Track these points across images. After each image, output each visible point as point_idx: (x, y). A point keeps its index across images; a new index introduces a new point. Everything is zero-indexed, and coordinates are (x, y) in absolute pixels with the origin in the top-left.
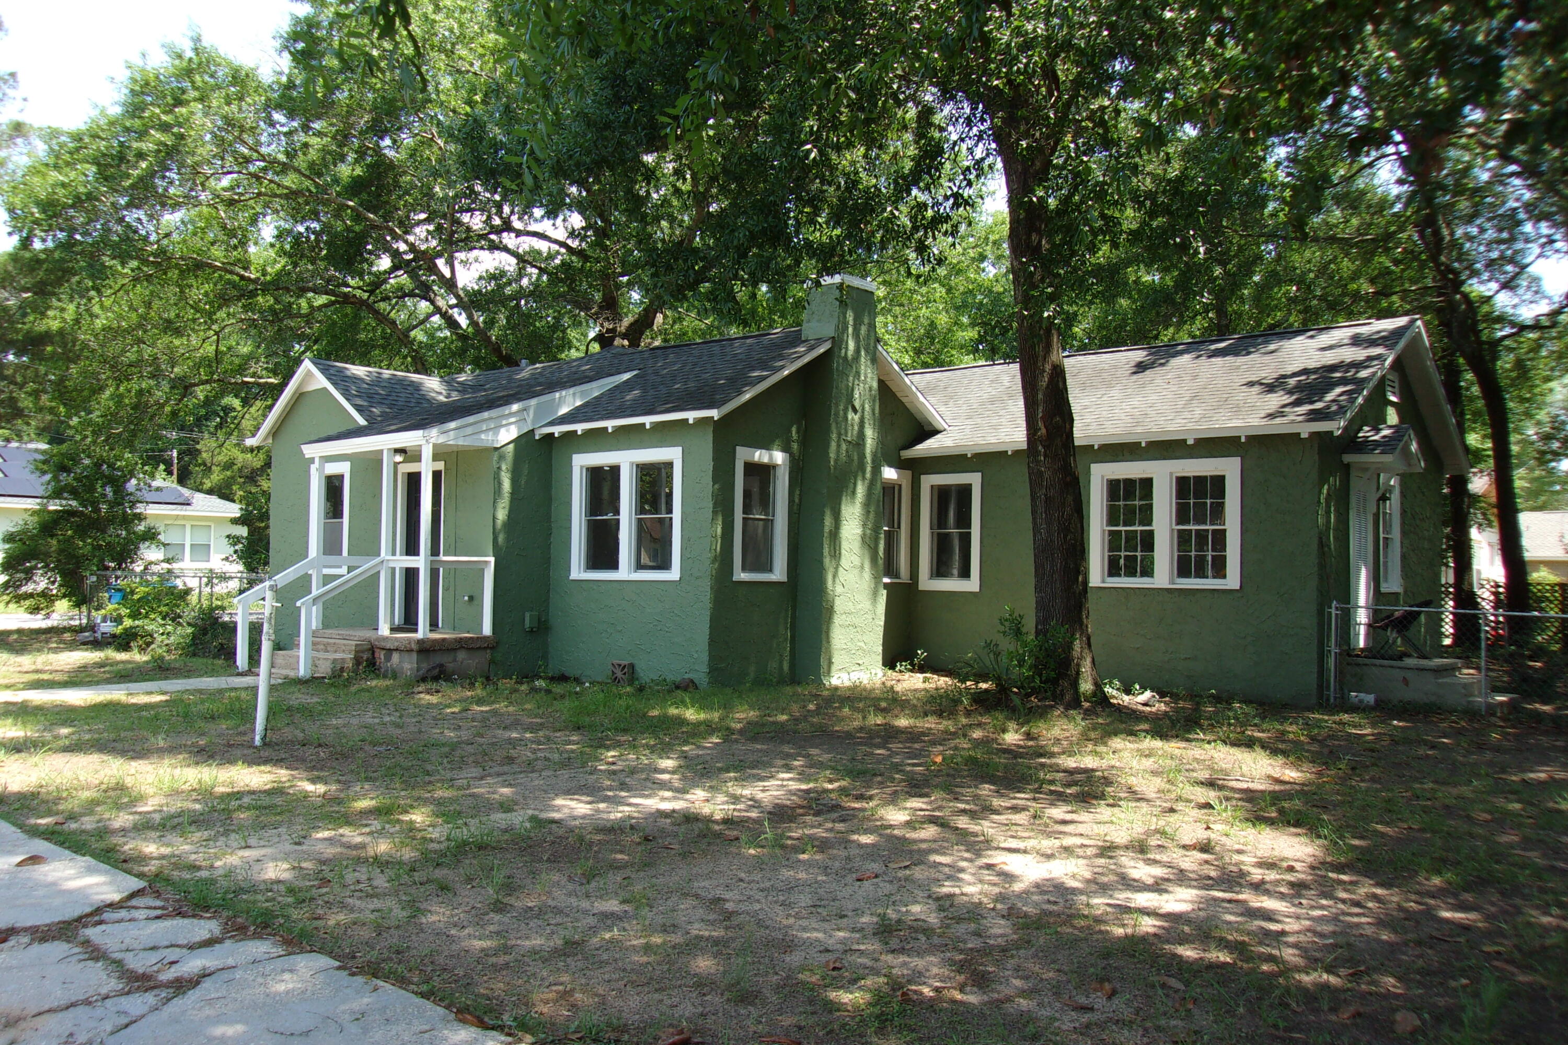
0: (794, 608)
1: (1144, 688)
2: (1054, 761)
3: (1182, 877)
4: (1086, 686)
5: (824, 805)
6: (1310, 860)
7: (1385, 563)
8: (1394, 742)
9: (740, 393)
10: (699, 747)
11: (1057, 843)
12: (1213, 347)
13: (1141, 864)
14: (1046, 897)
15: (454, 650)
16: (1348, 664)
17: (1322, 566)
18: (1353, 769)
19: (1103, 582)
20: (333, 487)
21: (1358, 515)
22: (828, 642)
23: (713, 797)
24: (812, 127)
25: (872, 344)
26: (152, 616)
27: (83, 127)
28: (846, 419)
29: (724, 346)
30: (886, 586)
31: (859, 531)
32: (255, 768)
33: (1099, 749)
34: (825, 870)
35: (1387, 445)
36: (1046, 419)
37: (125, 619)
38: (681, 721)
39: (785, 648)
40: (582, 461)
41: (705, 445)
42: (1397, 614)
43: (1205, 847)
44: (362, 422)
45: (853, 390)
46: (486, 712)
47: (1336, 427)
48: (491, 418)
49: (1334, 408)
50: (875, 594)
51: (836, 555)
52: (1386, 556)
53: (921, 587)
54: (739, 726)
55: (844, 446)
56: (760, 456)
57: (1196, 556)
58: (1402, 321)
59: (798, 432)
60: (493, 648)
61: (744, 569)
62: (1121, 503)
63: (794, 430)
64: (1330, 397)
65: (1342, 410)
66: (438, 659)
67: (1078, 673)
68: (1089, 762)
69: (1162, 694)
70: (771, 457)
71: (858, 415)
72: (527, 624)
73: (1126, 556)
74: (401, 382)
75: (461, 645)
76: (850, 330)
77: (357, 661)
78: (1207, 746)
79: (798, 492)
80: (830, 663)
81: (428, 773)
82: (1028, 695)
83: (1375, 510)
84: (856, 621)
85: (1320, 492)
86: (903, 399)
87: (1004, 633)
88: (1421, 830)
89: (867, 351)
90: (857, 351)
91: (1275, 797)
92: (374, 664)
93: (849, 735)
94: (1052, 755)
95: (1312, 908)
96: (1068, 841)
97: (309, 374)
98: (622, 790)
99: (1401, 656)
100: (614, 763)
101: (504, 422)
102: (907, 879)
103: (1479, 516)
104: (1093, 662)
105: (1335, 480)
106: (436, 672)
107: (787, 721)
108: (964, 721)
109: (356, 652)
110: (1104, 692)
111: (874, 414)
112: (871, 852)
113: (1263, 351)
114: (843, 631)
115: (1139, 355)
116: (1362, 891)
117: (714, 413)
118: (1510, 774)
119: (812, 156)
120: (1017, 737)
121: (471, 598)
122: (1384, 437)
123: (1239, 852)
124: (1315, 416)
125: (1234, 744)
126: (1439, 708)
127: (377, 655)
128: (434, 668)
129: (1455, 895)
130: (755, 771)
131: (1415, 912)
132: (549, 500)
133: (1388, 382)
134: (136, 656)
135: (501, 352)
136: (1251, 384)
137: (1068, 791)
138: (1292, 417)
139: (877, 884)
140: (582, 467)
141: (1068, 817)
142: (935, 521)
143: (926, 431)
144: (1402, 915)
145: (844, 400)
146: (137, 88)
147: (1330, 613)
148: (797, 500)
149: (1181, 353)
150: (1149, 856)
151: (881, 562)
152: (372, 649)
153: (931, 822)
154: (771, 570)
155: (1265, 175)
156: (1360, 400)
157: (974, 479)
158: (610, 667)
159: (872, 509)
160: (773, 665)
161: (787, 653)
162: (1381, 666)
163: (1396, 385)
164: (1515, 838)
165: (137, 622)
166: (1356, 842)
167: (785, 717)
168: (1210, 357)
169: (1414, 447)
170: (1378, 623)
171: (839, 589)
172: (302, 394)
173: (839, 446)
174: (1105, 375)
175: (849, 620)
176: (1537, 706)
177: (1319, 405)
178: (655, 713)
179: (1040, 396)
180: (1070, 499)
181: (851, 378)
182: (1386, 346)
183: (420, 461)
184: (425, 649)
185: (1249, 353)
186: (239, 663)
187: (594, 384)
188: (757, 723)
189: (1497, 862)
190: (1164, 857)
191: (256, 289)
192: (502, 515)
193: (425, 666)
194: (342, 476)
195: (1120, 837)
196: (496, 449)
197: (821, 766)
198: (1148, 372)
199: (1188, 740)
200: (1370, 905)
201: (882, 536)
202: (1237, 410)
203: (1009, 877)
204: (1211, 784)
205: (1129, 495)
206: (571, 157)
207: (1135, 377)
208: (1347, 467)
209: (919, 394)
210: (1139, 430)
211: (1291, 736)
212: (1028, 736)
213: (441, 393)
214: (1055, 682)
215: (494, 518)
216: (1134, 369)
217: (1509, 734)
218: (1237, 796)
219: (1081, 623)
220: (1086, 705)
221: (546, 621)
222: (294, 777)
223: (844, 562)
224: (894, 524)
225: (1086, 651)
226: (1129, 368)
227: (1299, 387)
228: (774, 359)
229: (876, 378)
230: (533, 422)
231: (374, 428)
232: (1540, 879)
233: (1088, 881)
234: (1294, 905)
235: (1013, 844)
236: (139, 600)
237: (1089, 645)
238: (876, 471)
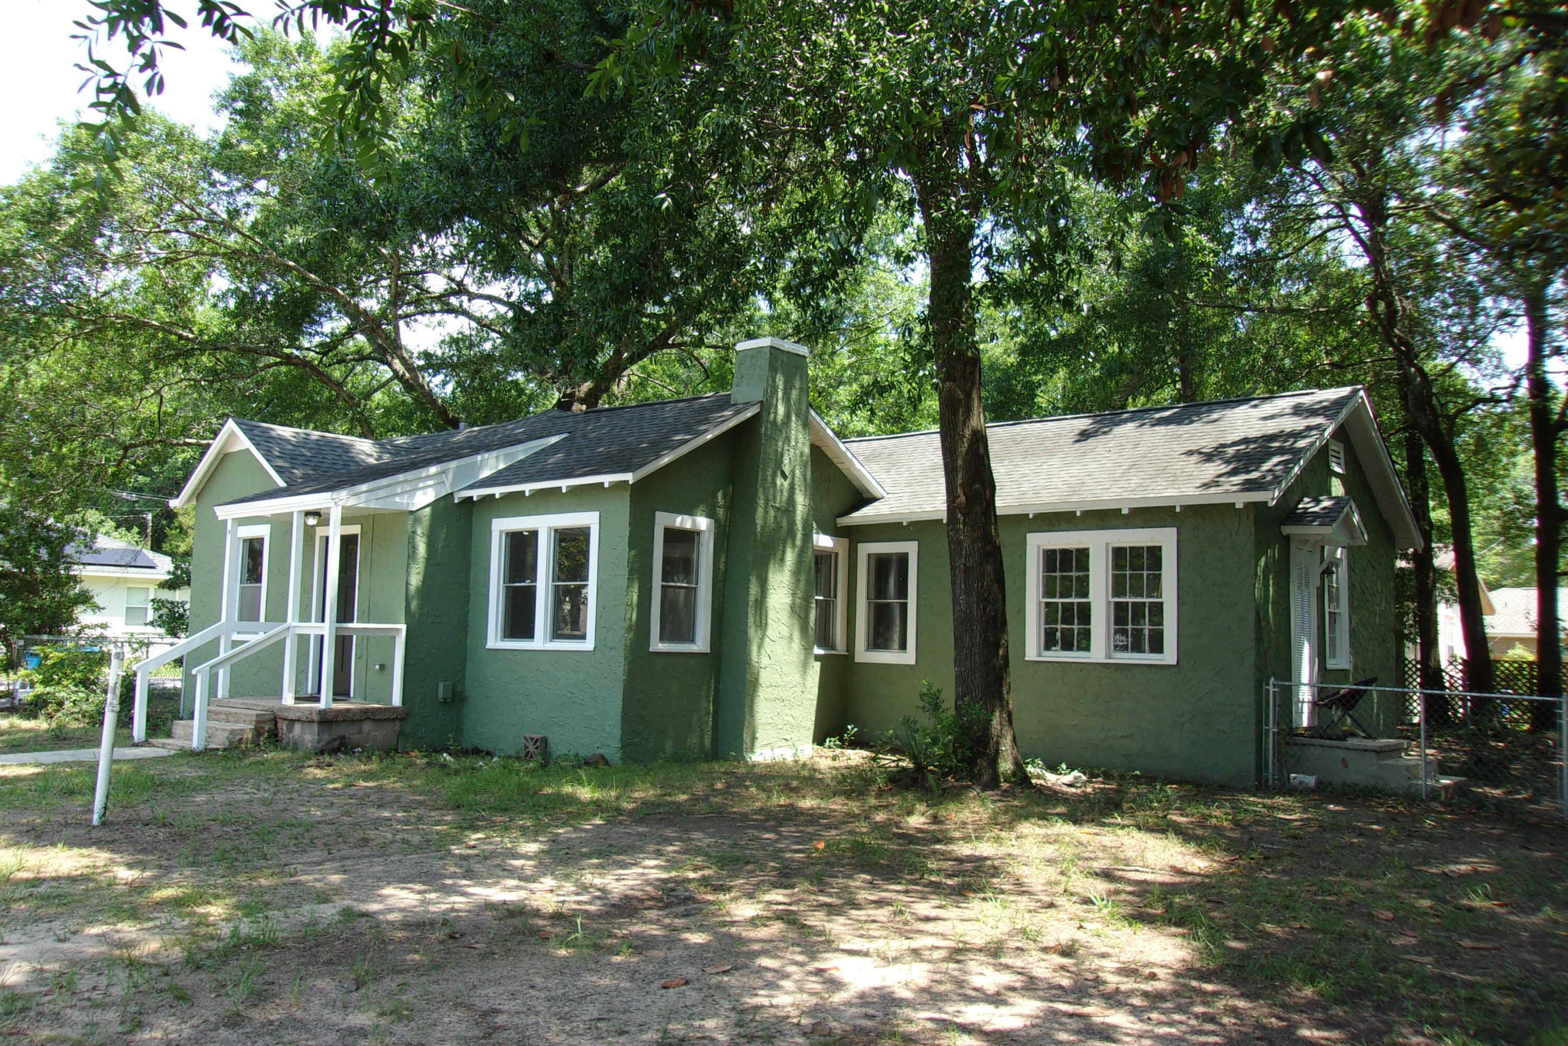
0: (717, 683)
1: (1071, 768)
2: (950, 847)
3: (1031, 986)
4: (1006, 766)
5: (676, 897)
6: (1178, 966)
7: (1333, 640)
8: (1322, 828)
9: (658, 456)
10: (576, 829)
11: (905, 944)
12: (1157, 416)
13: (989, 971)
14: (864, 1010)
15: (360, 721)
16: (1287, 743)
17: (1259, 640)
18: (1266, 858)
19: (1039, 655)
20: (253, 549)
21: (1300, 587)
22: (752, 716)
23: (559, 887)
24: (666, 175)
25: (804, 408)
26: (65, 683)
27: (15, 184)
28: (775, 485)
29: (656, 409)
30: (818, 658)
31: (788, 600)
32: (76, 850)
33: (1003, 834)
34: (633, 974)
35: (1327, 517)
36: (966, 486)
37: (37, 685)
38: (572, 800)
39: (707, 723)
40: (502, 526)
41: (622, 509)
42: (1342, 692)
43: (1067, 951)
44: (282, 484)
45: (782, 455)
46: (371, 788)
47: (1271, 497)
48: (406, 481)
49: (1269, 478)
50: (805, 666)
51: (762, 624)
52: (1332, 631)
53: (858, 659)
54: (630, 806)
55: (772, 512)
56: (683, 522)
57: (1133, 629)
58: (1345, 391)
59: (724, 497)
60: (402, 719)
61: (662, 639)
62: (1058, 574)
63: (720, 495)
64: (1266, 467)
65: (1277, 480)
66: (340, 730)
67: (997, 752)
68: (985, 849)
69: (1092, 776)
70: (694, 522)
71: (788, 481)
72: (441, 695)
73: (1063, 630)
74: (330, 443)
75: (366, 715)
76: (780, 394)
77: (258, 732)
78: (1120, 832)
79: (723, 559)
80: (754, 739)
81: (265, 857)
82: (945, 775)
83: (1318, 584)
84: (784, 694)
85: (1256, 565)
86: (839, 466)
87: (924, 708)
88: (1314, 930)
89: (798, 416)
90: (788, 416)
91: (1168, 890)
92: (276, 735)
93: (745, 817)
94: (950, 840)
95: (1160, 1023)
96: (920, 942)
97: (232, 434)
98: (464, 878)
99: (1344, 737)
100: (474, 847)
101: (421, 485)
102: (718, 987)
103: (1446, 591)
104: (1014, 739)
105: (1274, 552)
106: (336, 744)
107: (686, 801)
108: (873, 801)
109: (257, 722)
110: (1025, 772)
111: (805, 480)
112: (697, 954)
113: (1206, 420)
114: (769, 704)
115: (1083, 423)
116: (1221, 1004)
117: (629, 477)
118: (1431, 865)
119: (665, 205)
120: (923, 820)
121: (382, 667)
122: (1324, 508)
123: (1103, 956)
124: (1250, 486)
125: (1150, 830)
126: (1379, 792)
127: (279, 725)
128: (334, 740)
129: (1325, 1009)
130: (621, 857)
131: (1272, 1029)
132: (468, 564)
133: (1331, 453)
134: (41, 724)
135: (447, 415)
136: (1190, 453)
137: (950, 882)
138: (1227, 487)
139: (683, 993)
140: (501, 532)
141: (934, 913)
142: (873, 592)
143: (863, 498)
144: (1258, 1033)
145: (772, 465)
146: (69, 145)
147: (1268, 690)
148: (722, 567)
149: (1126, 421)
150: (1003, 960)
151: (811, 633)
152: (275, 720)
153: (778, 918)
154: (692, 640)
155: (1186, 239)
156: (1296, 469)
157: (911, 548)
158: (523, 741)
159: (802, 577)
160: (693, 740)
161: (710, 728)
162: (1322, 746)
163: (1342, 456)
164: (1413, 941)
165: (48, 689)
166: (1234, 944)
167: (683, 797)
168: (1153, 425)
169: (1356, 518)
170: (1321, 703)
171: (765, 661)
172: (226, 455)
173: (766, 512)
174: (1048, 443)
175: (776, 693)
176: (1487, 789)
177: (1254, 475)
178: (548, 790)
179: (960, 462)
180: (989, 568)
181: (780, 444)
182: (1326, 416)
183: (328, 525)
184: (327, 720)
185: (1192, 422)
186: (135, 733)
187: (520, 447)
188: (653, 803)
189: (1383, 970)
190: (1018, 962)
191: (193, 349)
192: (415, 580)
193: (326, 737)
194: (263, 539)
195: (978, 936)
196: (412, 512)
197: (698, 851)
198: (1090, 440)
199: (1103, 825)
200: (1225, 1020)
201: (814, 605)
202: (1174, 479)
203: (835, 984)
204: (1107, 875)
205: (1066, 567)
206: (429, 204)
207: (1078, 445)
208: (1287, 538)
209: (854, 460)
210: (1075, 498)
211: (1214, 821)
212: (935, 820)
213: (371, 456)
214: (971, 761)
215: (407, 584)
216: (1077, 438)
217: (1445, 820)
218: (1130, 889)
219: (1001, 699)
220: (1005, 785)
221: (462, 692)
222: (113, 862)
223: (770, 632)
224: (830, 592)
225: (1006, 728)
226: (1073, 436)
227: (1237, 457)
228: (700, 423)
229: (808, 444)
230: (452, 485)
231: (291, 490)
232: (1423, 989)
233: (923, 990)
234: (1142, 1021)
235: (858, 944)
236: (54, 665)
237: (1010, 721)
238: (807, 537)
